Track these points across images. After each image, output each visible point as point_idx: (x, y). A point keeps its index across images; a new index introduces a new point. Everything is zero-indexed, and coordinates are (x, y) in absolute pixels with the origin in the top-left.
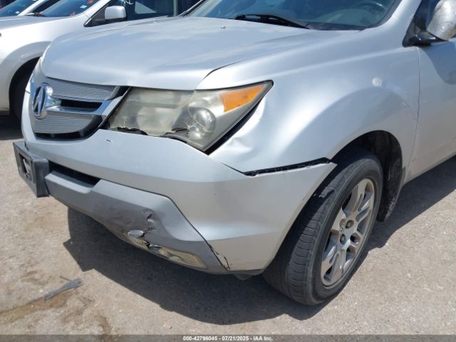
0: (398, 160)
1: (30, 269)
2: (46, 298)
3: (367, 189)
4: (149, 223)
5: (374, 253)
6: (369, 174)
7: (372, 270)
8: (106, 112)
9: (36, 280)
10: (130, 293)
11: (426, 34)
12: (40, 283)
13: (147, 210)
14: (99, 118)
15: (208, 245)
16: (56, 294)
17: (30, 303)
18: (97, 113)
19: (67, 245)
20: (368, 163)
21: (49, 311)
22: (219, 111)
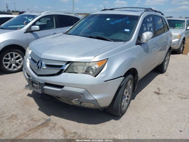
0: (137, 75)
1: (32, 118)
2: (42, 125)
3: (130, 83)
4: (81, 96)
5: (132, 101)
6: (131, 79)
7: (133, 106)
8: (65, 68)
9: (35, 120)
10: (67, 120)
11: (140, 41)
12: (37, 121)
13: (80, 93)
14: (62, 70)
15: (96, 100)
16: (44, 123)
17: (37, 127)
18: (62, 68)
19: (39, 109)
20: (130, 76)
21: (45, 128)
22: (97, 66)
